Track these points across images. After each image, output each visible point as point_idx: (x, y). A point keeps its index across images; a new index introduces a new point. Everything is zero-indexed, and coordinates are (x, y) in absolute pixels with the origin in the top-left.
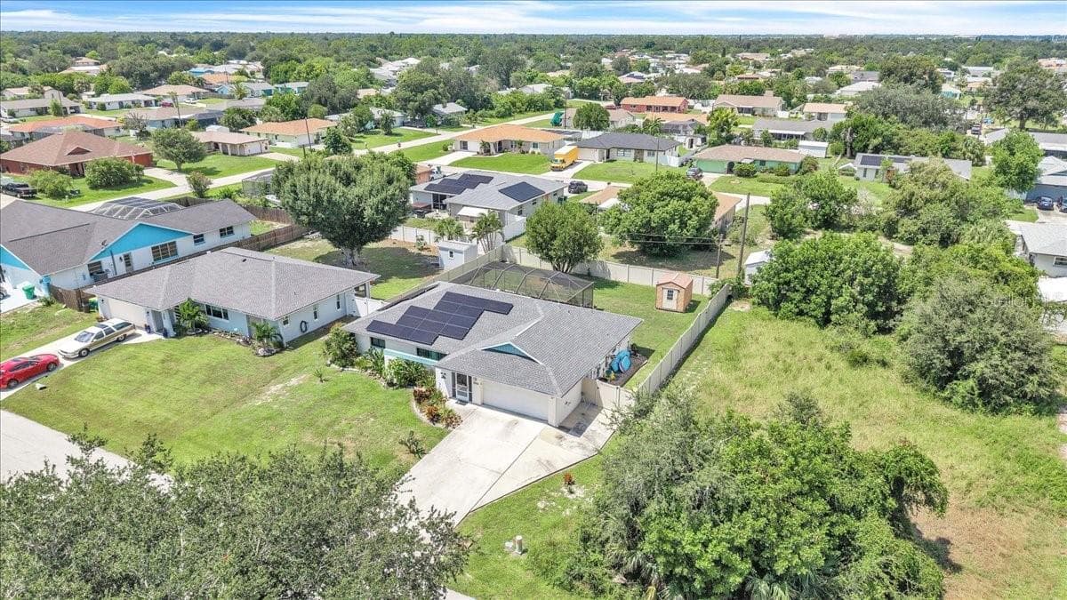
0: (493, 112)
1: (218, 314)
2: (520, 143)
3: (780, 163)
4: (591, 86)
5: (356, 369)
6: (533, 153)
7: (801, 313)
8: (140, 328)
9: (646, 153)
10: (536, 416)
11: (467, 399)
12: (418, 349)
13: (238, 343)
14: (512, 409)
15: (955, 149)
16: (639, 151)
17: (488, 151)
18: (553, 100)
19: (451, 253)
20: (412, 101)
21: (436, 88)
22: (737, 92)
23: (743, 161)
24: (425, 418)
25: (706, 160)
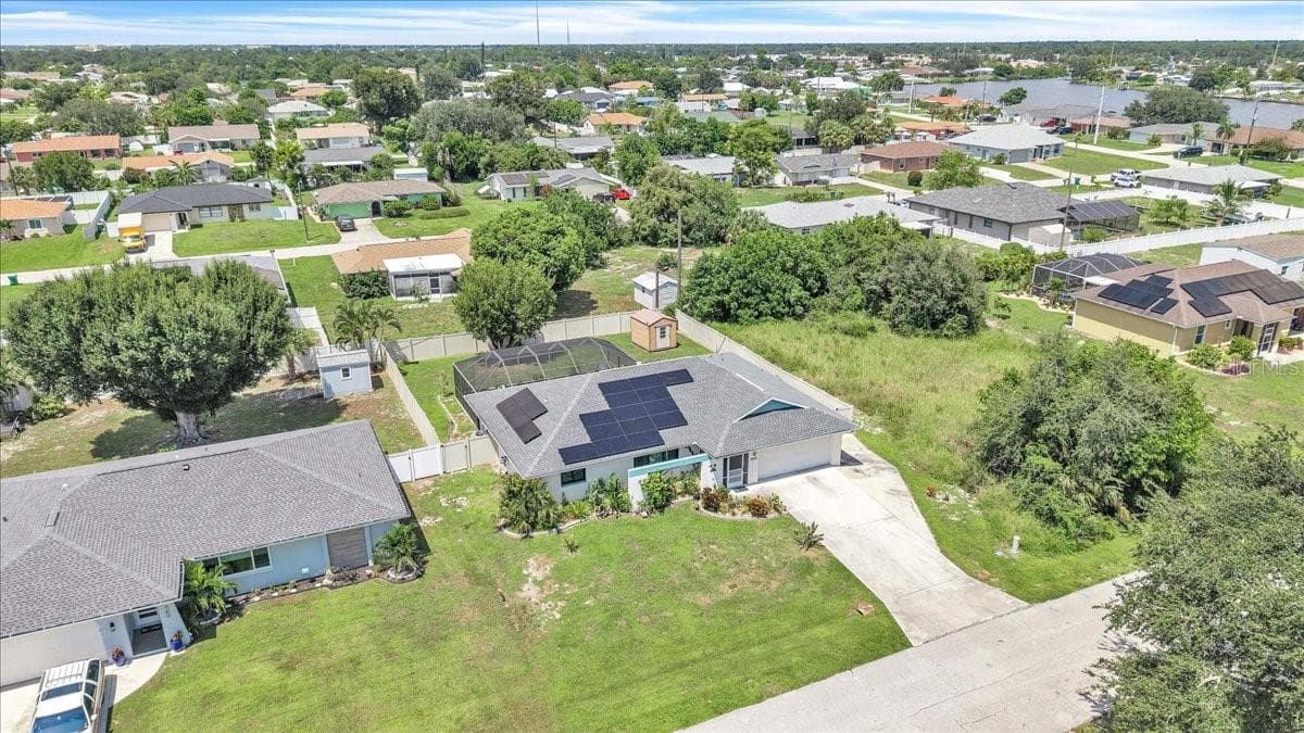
2: (6, 225)
3: (426, 196)
6: (36, 236)
9: (246, 208)
12: (635, 459)
14: (789, 470)
16: (234, 207)
19: (346, 370)
23: (388, 198)
24: (748, 517)
25: (340, 204)
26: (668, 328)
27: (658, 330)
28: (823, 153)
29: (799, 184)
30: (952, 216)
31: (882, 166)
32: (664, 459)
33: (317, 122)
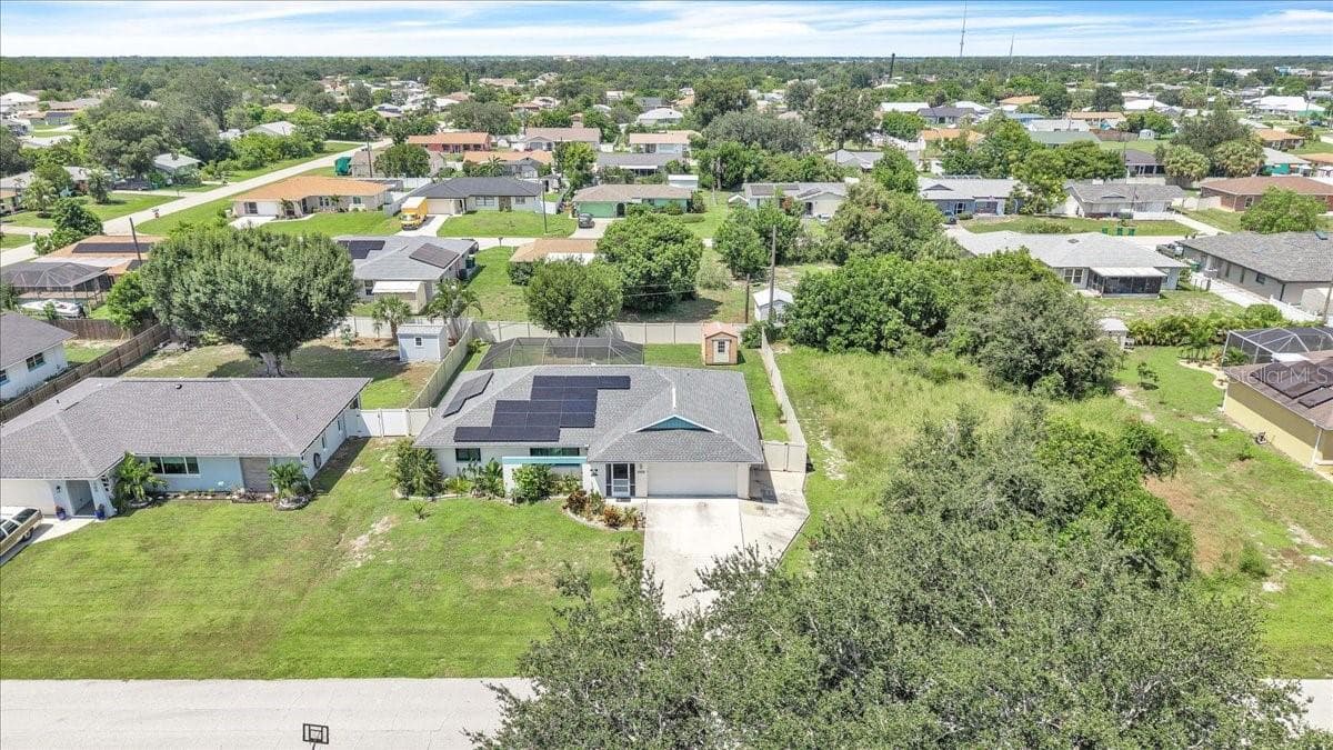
0: (238, 163)
1: (175, 469)
2: (336, 199)
3: (671, 201)
4: (349, 123)
5: (450, 494)
6: (356, 210)
7: (851, 344)
8: (48, 516)
9: (513, 200)
10: (719, 493)
11: (628, 494)
12: (532, 450)
13: (234, 501)
14: (690, 492)
15: (818, 173)
16: (505, 199)
17: (290, 213)
18: (311, 143)
19: (418, 340)
20: (126, 152)
21: (159, 133)
22: (541, 124)
23: (633, 201)
24: (601, 526)
25: (591, 203)
26: (727, 343)
27: (716, 344)
28: (1167, 184)
29: (1093, 216)
30: (1224, 266)
31: (1223, 203)
32: (564, 454)
33: (659, 129)
